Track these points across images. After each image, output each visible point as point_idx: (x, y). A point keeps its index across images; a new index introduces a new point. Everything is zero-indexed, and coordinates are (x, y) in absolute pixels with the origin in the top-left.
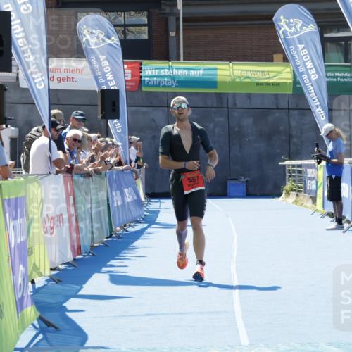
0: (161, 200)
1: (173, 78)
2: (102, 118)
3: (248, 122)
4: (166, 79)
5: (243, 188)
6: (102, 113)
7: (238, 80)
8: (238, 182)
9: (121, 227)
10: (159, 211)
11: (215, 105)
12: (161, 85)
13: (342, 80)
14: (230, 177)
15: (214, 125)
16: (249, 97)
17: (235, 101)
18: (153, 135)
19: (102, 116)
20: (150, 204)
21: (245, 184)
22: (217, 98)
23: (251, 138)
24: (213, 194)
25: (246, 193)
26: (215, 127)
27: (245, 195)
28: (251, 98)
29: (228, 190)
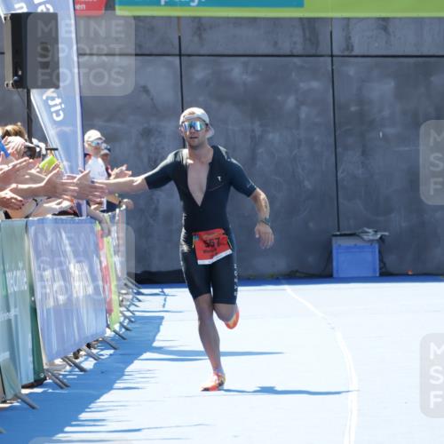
0: (167, 291)
2: (17, 84)
3: (382, 90)
5: (371, 258)
6: (15, 73)
8: (360, 243)
9: (65, 359)
10: (162, 318)
11: (295, 52)
14: (339, 230)
15: (297, 100)
16: (385, 29)
17: (350, 38)
18: (146, 125)
19: (15, 82)
20: (140, 301)
21: (377, 246)
22: (304, 30)
23: (390, 131)
24: (298, 274)
25: (380, 269)
26: (300, 103)
27: (378, 275)
28: (391, 29)
29: (334, 264)
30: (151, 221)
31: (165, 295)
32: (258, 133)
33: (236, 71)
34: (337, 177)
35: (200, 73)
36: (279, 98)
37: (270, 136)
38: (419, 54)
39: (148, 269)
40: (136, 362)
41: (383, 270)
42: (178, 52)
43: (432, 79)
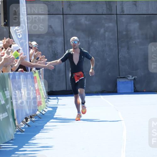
2: (5, 25)
3: (134, 26)
5: (131, 86)
6: (5, 21)
9: (23, 122)
10: (57, 107)
11: (104, 13)
14: (119, 76)
15: (104, 30)
16: (135, 5)
17: (123, 8)
18: (51, 39)
19: (5, 24)
20: (49, 101)
21: (133, 82)
22: (107, 5)
23: (138, 41)
24: (105, 92)
25: (134, 89)
26: (105, 31)
27: (133, 92)
28: (137, 5)
29: (118, 88)
30: (53, 73)
31: (58, 99)
32: (91, 42)
33: (83, 20)
34: (118, 57)
35: (70, 21)
36: (98, 29)
37: (95, 43)
38: (147, 13)
39: (52, 90)
40: (48, 123)
41: (135, 90)
42: (62, 13)
43: (152, 22)
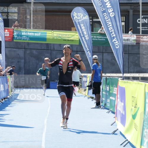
1: (27, 36)
4: (24, 37)
7: (55, 38)
8: (55, 82)
11: (45, 49)
12: (22, 39)
13: (100, 39)
14: (51, 80)
16: (60, 46)
17: (54, 47)
18: (18, 60)
20: (15, 91)
22: (46, 45)
29: (50, 86)
33: (34, 52)
35: (28, 52)
37: (40, 63)
40: (13, 102)
42: (24, 48)
